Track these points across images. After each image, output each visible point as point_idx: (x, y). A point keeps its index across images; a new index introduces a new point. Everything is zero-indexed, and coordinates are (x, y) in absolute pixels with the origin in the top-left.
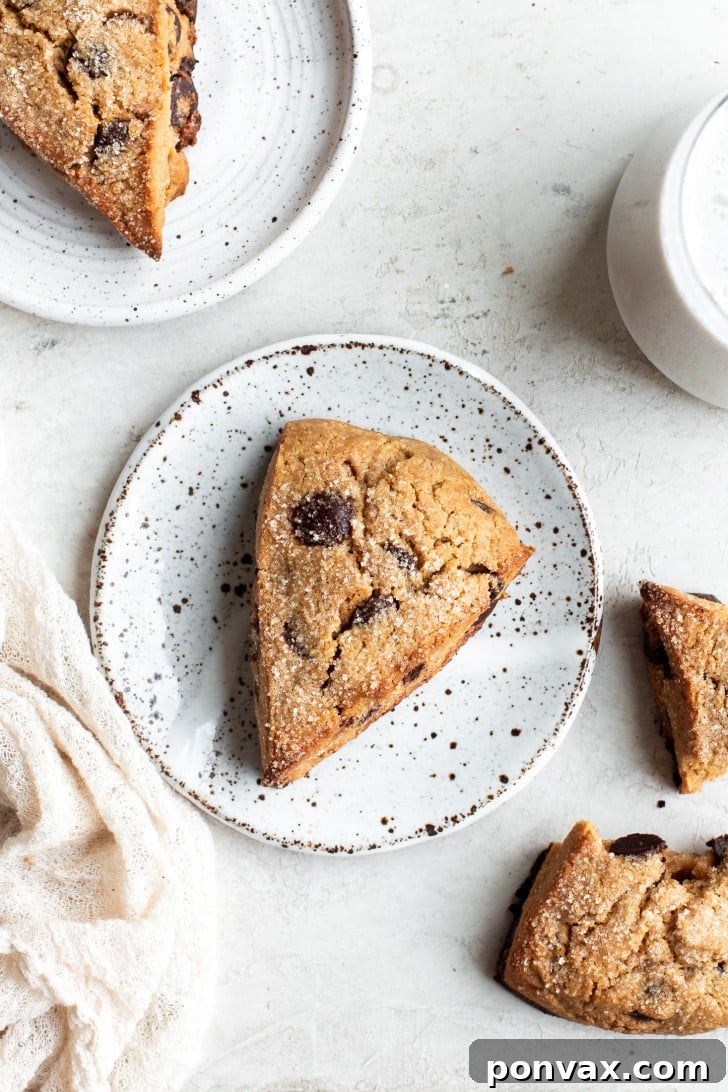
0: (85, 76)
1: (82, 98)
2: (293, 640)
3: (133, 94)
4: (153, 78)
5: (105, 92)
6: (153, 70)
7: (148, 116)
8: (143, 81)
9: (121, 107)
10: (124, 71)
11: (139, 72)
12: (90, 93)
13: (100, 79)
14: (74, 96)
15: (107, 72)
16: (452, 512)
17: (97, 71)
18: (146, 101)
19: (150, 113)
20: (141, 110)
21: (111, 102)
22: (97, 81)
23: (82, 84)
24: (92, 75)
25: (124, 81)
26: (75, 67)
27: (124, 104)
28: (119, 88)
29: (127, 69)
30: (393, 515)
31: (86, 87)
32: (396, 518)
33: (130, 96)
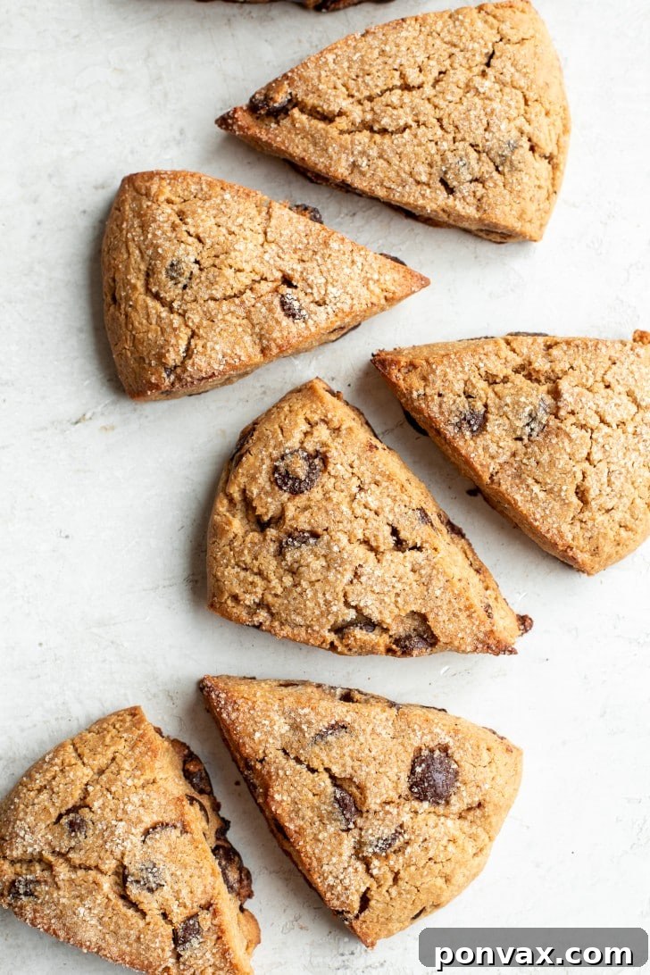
0: (145, 893)
1: (150, 912)
2: (330, 732)
3: (191, 892)
4: (203, 870)
5: (167, 900)
6: (201, 865)
7: (211, 905)
8: (196, 877)
9: (185, 907)
10: (176, 875)
11: (190, 871)
12: (155, 905)
13: (159, 891)
14: (144, 914)
15: (163, 883)
16: (418, 891)
17: (154, 886)
18: (204, 892)
19: (212, 902)
20: (203, 902)
21: (176, 907)
22: (157, 893)
23: (145, 901)
24: (151, 890)
25: (180, 885)
26: (134, 891)
27: (188, 904)
28: (178, 892)
29: (178, 873)
30: (426, 840)
31: (151, 903)
32: (423, 842)
33: (190, 895)
